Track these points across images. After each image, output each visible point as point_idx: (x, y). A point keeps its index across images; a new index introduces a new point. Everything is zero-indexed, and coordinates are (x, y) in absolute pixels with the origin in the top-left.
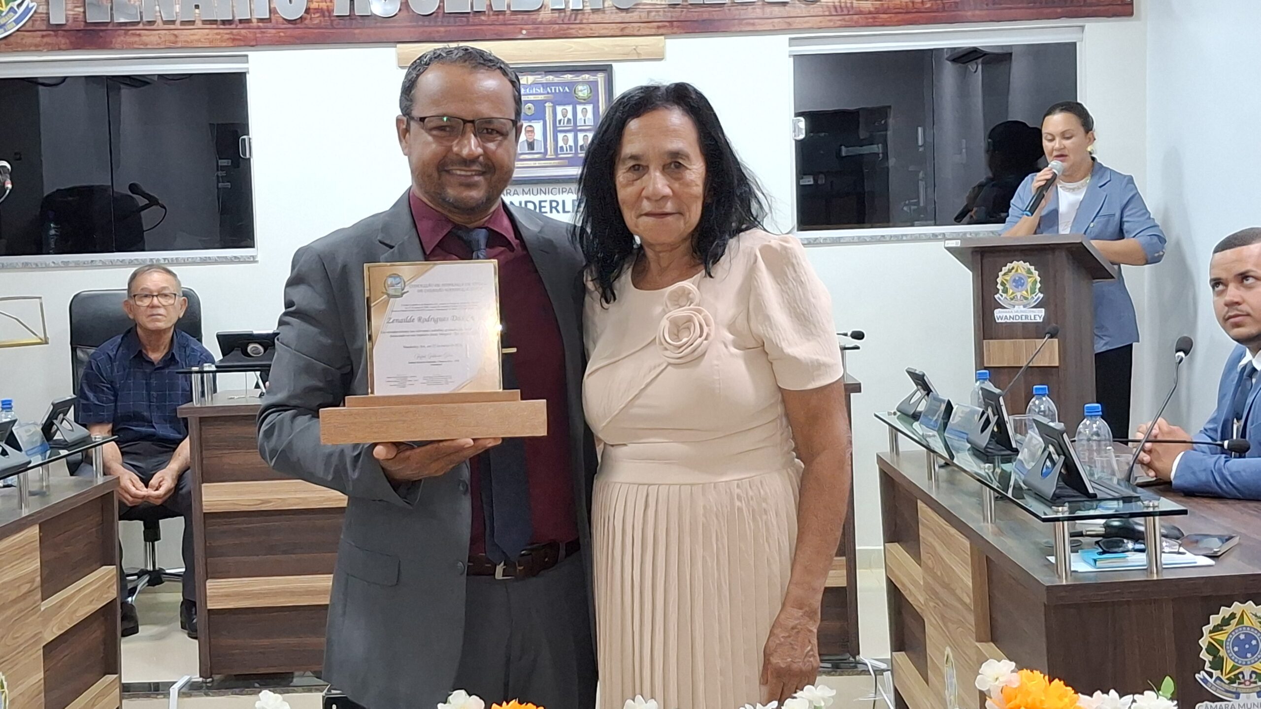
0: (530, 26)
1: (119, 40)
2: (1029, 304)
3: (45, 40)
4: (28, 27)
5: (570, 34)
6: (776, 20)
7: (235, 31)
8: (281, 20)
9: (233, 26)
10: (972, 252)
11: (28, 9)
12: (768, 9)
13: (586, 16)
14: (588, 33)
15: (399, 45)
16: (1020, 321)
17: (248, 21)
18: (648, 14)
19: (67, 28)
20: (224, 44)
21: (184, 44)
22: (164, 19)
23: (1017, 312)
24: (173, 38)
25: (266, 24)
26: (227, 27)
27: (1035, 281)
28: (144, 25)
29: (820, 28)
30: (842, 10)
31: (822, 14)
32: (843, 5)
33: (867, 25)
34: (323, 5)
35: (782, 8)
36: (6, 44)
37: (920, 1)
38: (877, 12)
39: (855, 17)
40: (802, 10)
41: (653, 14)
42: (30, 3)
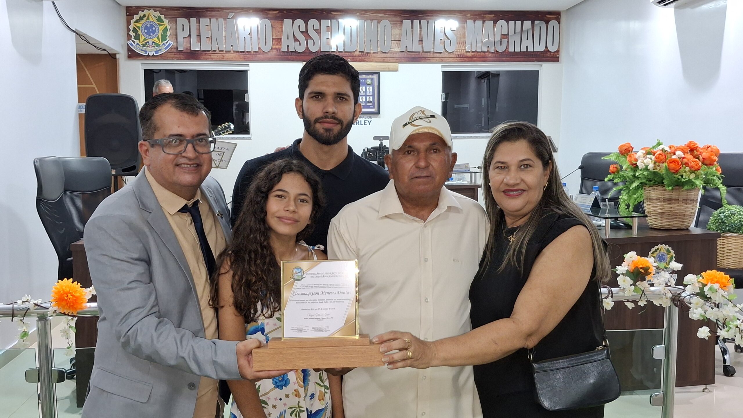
0: (351, 57)
1: (203, 57)
3: (176, 56)
4: (169, 51)
5: (365, 61)
6: (438, 59)
7: (245, 55)
8: (262, 52)
9: (244, 53)
11: (170, 44)
12: (435, 55)
13: (371, 54)
14: (372, 60)
17: (250, 52)
18: (393, 55)
19: (184, 52)
20: (241, 60)
21: (226, 59)
22: (220, 50)
24: (222, 57)
25: (256, 53)
26: (242, 53)
28: (212, 52)
29: (453, 62)
30: (461, 56)
31: (453, 57)
32: (461, 54)
33: (469, 61)
34: (277, 47)
35: (440, 54)
36: (160, 57)
37: (487, 53)
38: (473, 57)
39: (465, 58)
40: (446, 55)
41: (395, 54)
42: (170, 42)
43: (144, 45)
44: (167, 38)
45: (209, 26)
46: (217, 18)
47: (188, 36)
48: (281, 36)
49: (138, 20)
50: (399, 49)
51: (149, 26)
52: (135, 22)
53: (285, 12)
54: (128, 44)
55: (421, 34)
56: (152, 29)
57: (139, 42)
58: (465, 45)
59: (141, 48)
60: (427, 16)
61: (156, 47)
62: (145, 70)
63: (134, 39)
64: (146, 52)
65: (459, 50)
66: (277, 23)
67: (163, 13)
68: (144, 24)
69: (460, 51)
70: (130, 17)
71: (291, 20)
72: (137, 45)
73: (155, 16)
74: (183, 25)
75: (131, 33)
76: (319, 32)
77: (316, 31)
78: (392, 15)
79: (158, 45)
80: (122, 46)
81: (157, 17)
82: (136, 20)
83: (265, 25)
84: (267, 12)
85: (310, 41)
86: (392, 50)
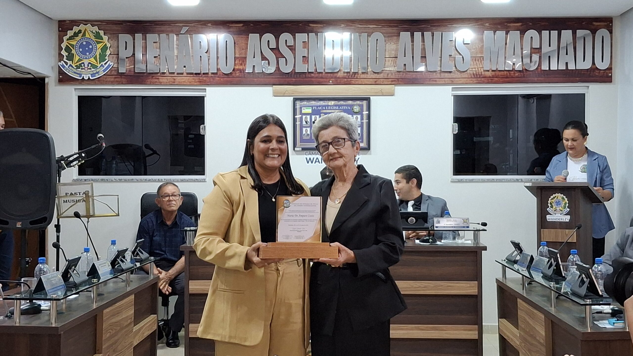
0: (334, 79)
1: (149, 80)
2: (563, 213)
3: (116, 79)
4: (108, 73)
5: (352, 83)
6: (446, 79)
7: (201, 78)
8: (222, 74)
9: (200, 76)
10: (537, 189)
11: (109, 65)
12: (443, 74)
13: (359, 75)
14: (360, 83)
15: (274, 86)
16: (558, 221)
17: (207, 74)
18: (388, 75)
19: (126, 74)
20: (196, 84)
21: (178, 83)
22: (170, 72)
23: (557, 216)
24: (173, 80)
25: (215, 75)
26: (198, 76)
27: (566, 202)
28: (160, 74)
29: (466, 84)
30: (477, 76)
31: (467, 77)
32: (477, 73)
33: (488, 83)
34: (241, 67)
35: (449, 74)
36: (98, 81)
37: (513, 72)
38: (493, 77)
39: (483, 79)
40: (458, 75)
41: (390, 75)
42: (110, 63)
43: (78, 67)
44: (106, 58)
45: (158, 43)
46: (167, 33)
47: (132, 56)
48: (246, 54)
49: (72, 36)
50: (395, 68)
51: (84, 43)
52: (67, 40)
53: (252, 25)
54: (59, 66)
55: (424, 50)
56: (89, 48)
57: (73, 63)
58: (482, 62)
59: (75, 70)
60: (432, 26)
61: (93, 70)
62: (79, 97)
63: (67, 59)
64: (80, 75)
65: (475, 68)
66: (241, 40)
67: (102, 28)
68: (78, 41)
69: (477, 69)
70: (62, 33)
71: (258, 34)
72: (70, 67)
73: (92, 32)
74: (126, 42)
75: (64, 53)
76: (292, 48)
77: (290, 47)
78: (386, 25)
79: (95, 67)
80: (52, 67)
81: (94, 33)
82: (70, 37)
83: (226, 41)
84: (228, 26)
85: (282, 61)
86: (386, 69)
